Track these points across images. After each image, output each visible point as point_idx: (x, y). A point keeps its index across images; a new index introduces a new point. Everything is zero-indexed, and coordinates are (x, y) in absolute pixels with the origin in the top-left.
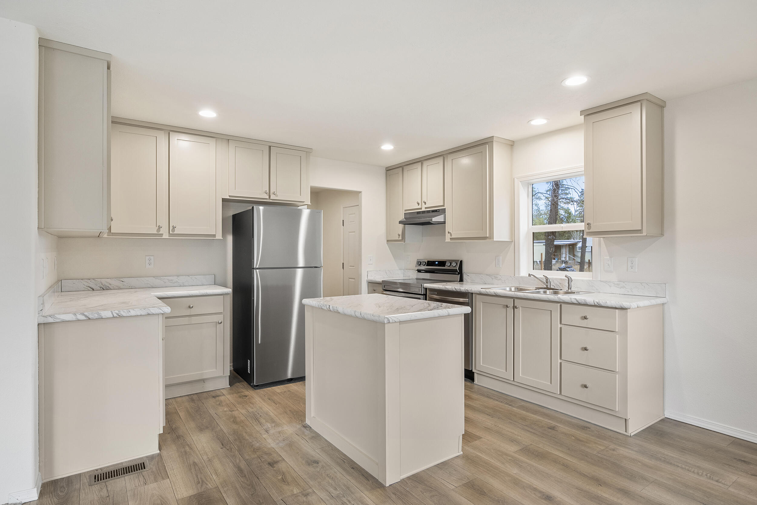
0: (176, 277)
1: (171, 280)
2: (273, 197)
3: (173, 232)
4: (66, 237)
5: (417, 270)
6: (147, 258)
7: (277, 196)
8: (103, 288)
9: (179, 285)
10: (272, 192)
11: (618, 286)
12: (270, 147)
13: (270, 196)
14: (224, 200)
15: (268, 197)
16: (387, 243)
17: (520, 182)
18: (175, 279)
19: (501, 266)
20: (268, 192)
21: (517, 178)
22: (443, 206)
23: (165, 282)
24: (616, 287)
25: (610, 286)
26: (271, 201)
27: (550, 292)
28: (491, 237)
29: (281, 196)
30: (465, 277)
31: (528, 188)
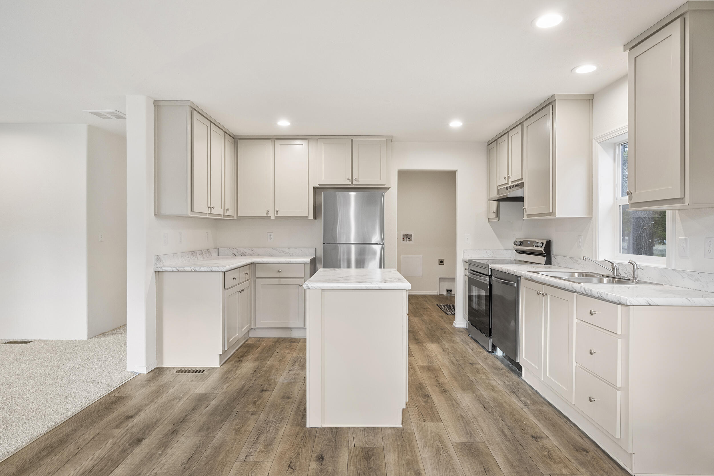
0: (288, 249)
1: (284, 251)
2: (355, 183)
3: (277, 215)
4: (221, 220)
5: (516, 251)
6: (269, 234)
7: (358, 181)
8: (241, 255)
9: (289, 255)
10: (354, 178)
11: (691, 278)
12: (352, 140)
13: (352, 183)
14: (315, 188)
15: (350, 183)
16: (488, 222)
17: (599, 143)
18: (287, 250)
19: (582, 248)
20: (350, 179)
21: (595, 140)
22: (522, 179)
23: (280, 253)
24: (690, 279)
25: (684, 278)
26: (354, 186)
27: (607, 280)
28: (554, 213)
29: (363, 181)
30: (553, 259)
31: (615, 150)
